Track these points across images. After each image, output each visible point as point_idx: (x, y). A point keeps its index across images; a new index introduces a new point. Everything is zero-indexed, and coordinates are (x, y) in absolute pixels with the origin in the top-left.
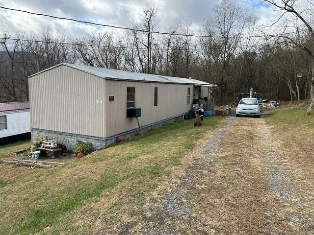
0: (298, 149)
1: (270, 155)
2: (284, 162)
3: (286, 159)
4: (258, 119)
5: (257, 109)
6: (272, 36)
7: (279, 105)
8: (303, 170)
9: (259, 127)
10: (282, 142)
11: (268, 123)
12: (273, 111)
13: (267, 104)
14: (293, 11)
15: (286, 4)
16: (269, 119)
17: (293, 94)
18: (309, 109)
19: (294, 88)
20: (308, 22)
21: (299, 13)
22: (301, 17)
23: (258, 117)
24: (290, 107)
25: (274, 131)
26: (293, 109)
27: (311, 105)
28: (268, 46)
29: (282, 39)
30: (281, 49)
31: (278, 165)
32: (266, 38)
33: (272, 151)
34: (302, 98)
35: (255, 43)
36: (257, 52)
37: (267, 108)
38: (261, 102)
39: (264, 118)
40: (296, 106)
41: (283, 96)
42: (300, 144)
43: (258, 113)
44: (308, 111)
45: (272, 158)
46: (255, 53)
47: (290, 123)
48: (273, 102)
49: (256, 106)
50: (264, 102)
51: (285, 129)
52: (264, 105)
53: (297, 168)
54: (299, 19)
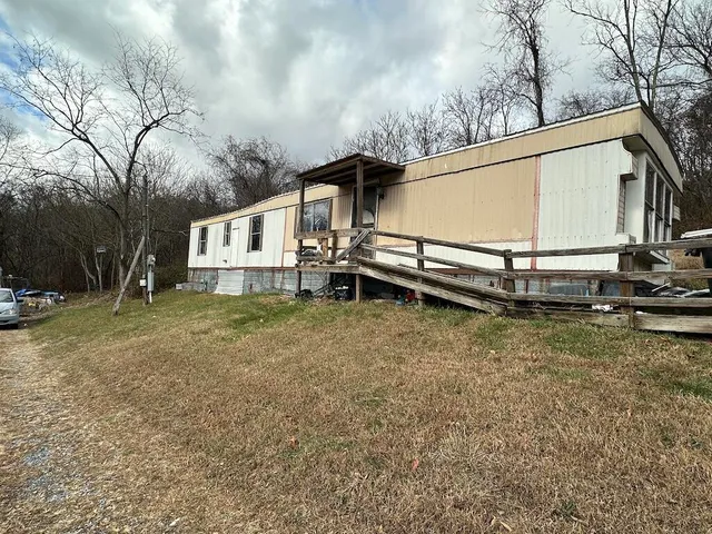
0: (93, 381)
1: (32, 408)
2: (62, 416)
3: (67, 408)
4: (15, 332)
5: (11, 312)
6: (47, 173)
7: (65, 301)
8: (99, 421)
9: (15, 350)
10: (62, 375)
11: (36, 339)
12: (50, 313)
13: (39, 300)
14: (87, 141)
15: (74, 126)
16: (39, 330)
17: (91, 280)
18: (117, 306)
19: (93, 271)
20: (114, 166)
21: (97, 148)
22: (101, 156)
23: (15, 327)
24: (86, 302)
25: (46, 355)
26: (90, 307)
27: (119, 298)
28: (41, 189)
29: (69, 182)
30: (69, 200)
31: (49, 426)
32: (36, 173)
33: (38, 398)
34: (107, 286)
35: (9, 178)
36: (17, 196)
37: (37, 307)
38: (25, 296)
39: (29, 327)
40: (95, 302)
41: (72, 284)
42: (96, 372)
43: (13, 318)
44: (115, 310)
45: (36, 415)
46: (11, 198)
47: (83, 332)
48: (51, 296)
49: (9, 305)
50: (30, 295)
51: (72, 347)
52: (30, 302)
53: (88, 421)
54: (98, 157)
